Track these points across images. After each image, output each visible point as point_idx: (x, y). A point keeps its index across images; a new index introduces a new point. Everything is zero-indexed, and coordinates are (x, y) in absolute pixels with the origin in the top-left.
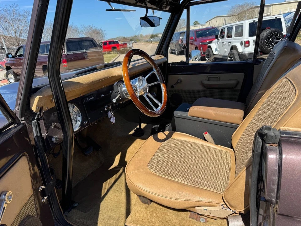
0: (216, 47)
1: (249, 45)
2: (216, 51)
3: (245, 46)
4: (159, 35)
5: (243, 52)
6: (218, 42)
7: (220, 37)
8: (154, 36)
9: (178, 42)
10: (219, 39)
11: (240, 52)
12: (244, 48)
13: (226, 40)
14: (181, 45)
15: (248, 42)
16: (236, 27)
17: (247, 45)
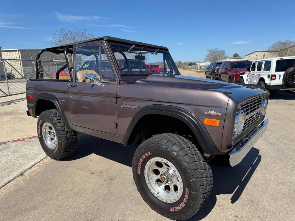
0: (247, 78)
1: (275, 78)
2: (247, 81)
3: (272, 79)
4: (197, 63)
5: (269, 84)
6: (249, 73)
7: (251, 70)
8: (193, 64)
9: (214, 71)
10: (250, 72)
11: (266, 84)
12: (271, 81)
13: (256, 72)
14: (217, 74)
15: (275, 76)
16: (265, 62)
17: (274, 78)
